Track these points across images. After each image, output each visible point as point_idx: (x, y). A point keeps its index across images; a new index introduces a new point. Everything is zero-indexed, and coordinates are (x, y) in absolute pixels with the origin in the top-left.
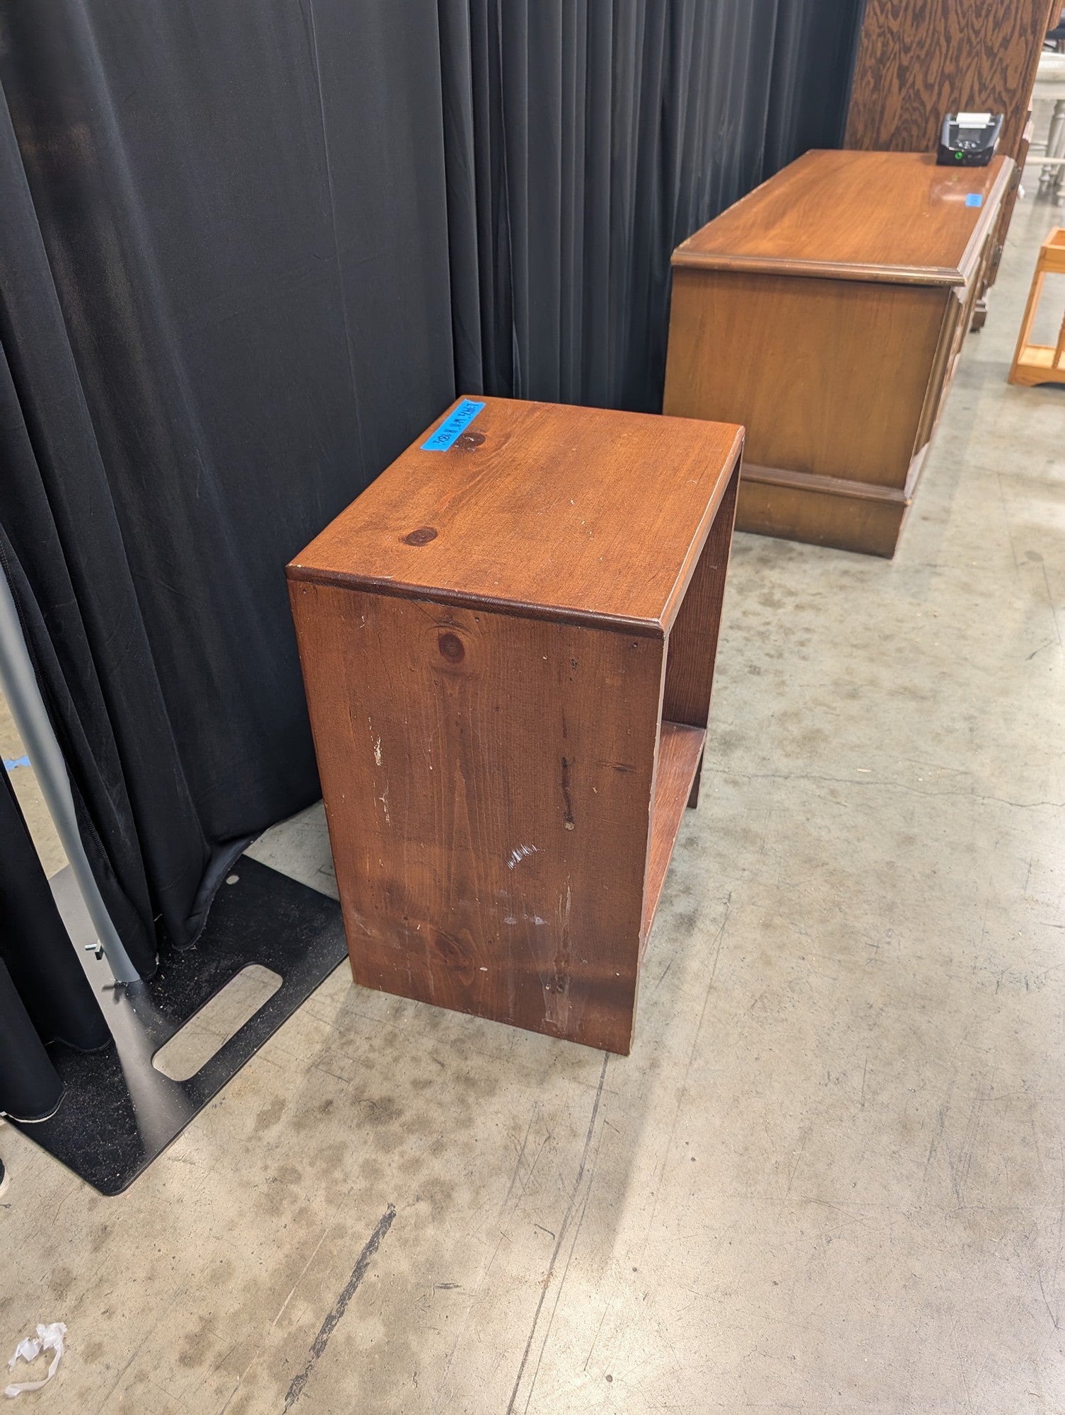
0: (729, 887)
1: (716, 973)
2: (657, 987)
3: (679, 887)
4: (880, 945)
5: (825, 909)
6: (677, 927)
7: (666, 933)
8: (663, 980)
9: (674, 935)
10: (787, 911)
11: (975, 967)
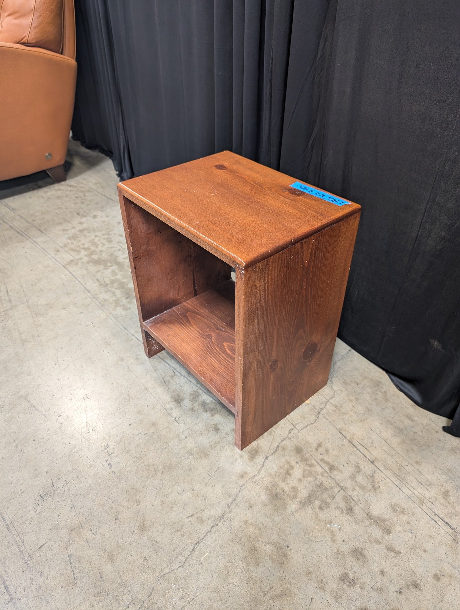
0: (182, 425)
1: (150, 394)
2: (161, 375)
3: (196, 408)
4: (109, 457)
5: (142, 451)
6: (179, 396)
7: (179, 391)
8: (162, 378)
9: (176, 392)
10: (154, 437)
11: (67, 484)
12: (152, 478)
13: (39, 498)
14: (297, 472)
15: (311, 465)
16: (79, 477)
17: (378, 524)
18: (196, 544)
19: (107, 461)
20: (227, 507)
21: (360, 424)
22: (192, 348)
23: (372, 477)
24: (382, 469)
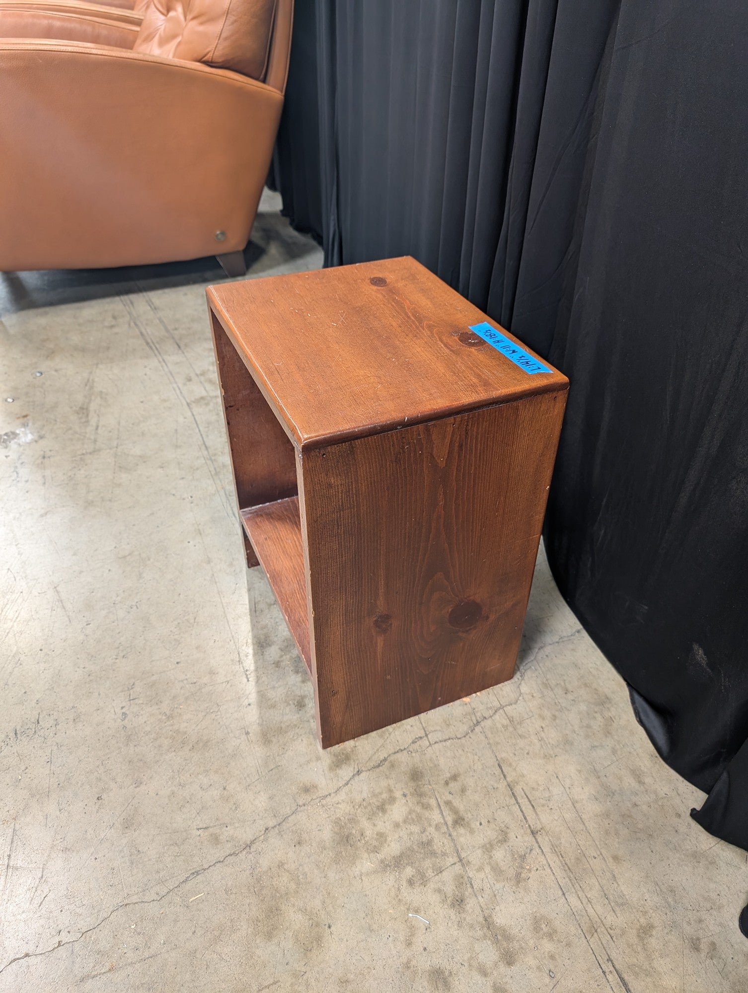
0: (251, 684)
1: (226, 624)
2: (255, 598)
3: (284, 663)
4: (128, 702)
5: (177, 708)
6: (267, 637)
7: (271, 629)
8: (254, 603)
9: (265, 631)
10: (203, 690)
11: (56, 725)
12: (173, 753)
13: (12, 735)
14: (398, 811)
15: (427, 807)
16: (76, 720)
17: (496, 941)
18: (193, 874)
19: (122, 708)
20: (263, 832)
21: (541, 761)
22: (293, 566)
23: (523, 857)
24: (546, 849)
